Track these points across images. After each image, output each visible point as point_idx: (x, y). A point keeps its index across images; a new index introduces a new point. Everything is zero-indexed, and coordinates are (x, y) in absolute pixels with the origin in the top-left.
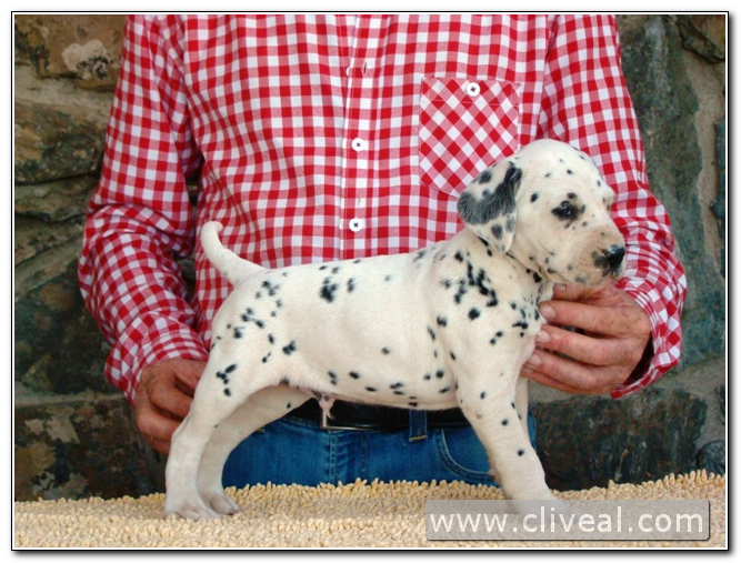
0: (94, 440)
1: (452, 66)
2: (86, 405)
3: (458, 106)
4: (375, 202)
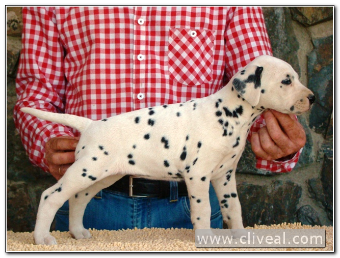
0: (10, 203)
1: (183, 23)
3: (186, 42)
4: (149, 85)
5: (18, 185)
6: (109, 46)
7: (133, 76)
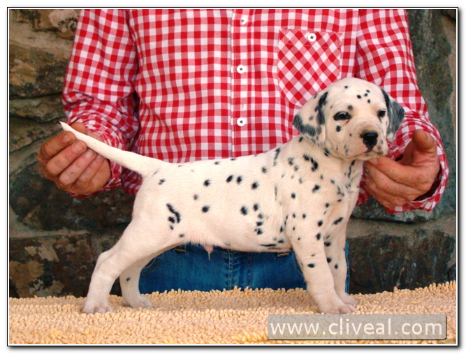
0: (68, 260)
1: (298, 23)
2: (63, 237)
3: (302, 48)
4: (253, 107)
5: (79, 235)
6: (200, 55)
7: (231, 94)
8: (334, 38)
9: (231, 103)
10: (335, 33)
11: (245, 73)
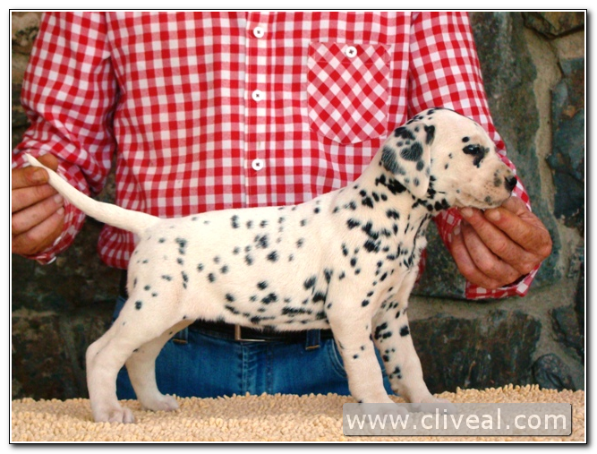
0: (28, 350)
1: (333, 33)
2: (22, 321)
3: (339, 67)
4: (273, 145)
5: (43, 318)
6: (205, 76)
7: (243, 128)
8: (380, 51)
9: (244, 140)
10: (382, 44)
11: (262, 101)
